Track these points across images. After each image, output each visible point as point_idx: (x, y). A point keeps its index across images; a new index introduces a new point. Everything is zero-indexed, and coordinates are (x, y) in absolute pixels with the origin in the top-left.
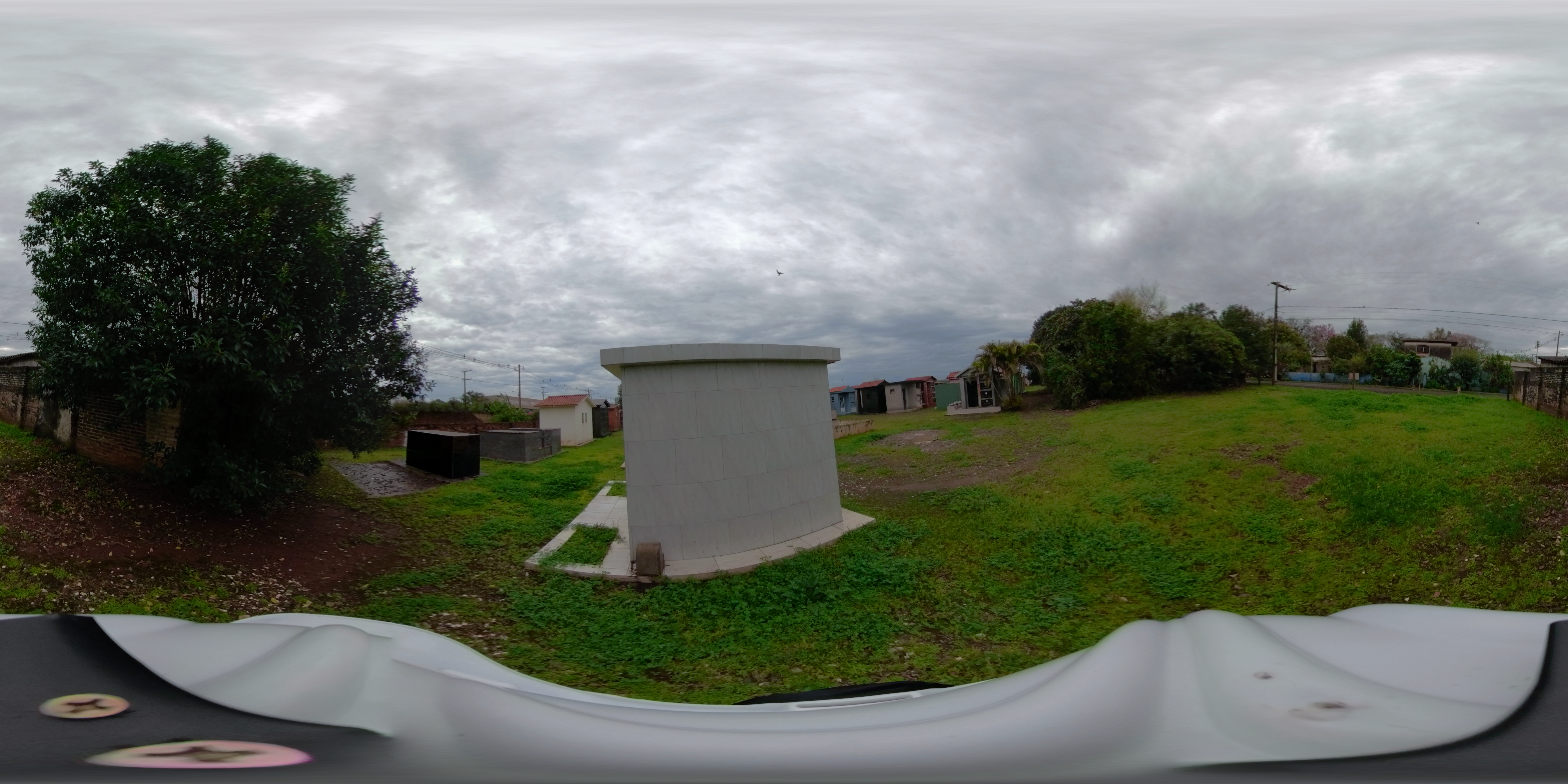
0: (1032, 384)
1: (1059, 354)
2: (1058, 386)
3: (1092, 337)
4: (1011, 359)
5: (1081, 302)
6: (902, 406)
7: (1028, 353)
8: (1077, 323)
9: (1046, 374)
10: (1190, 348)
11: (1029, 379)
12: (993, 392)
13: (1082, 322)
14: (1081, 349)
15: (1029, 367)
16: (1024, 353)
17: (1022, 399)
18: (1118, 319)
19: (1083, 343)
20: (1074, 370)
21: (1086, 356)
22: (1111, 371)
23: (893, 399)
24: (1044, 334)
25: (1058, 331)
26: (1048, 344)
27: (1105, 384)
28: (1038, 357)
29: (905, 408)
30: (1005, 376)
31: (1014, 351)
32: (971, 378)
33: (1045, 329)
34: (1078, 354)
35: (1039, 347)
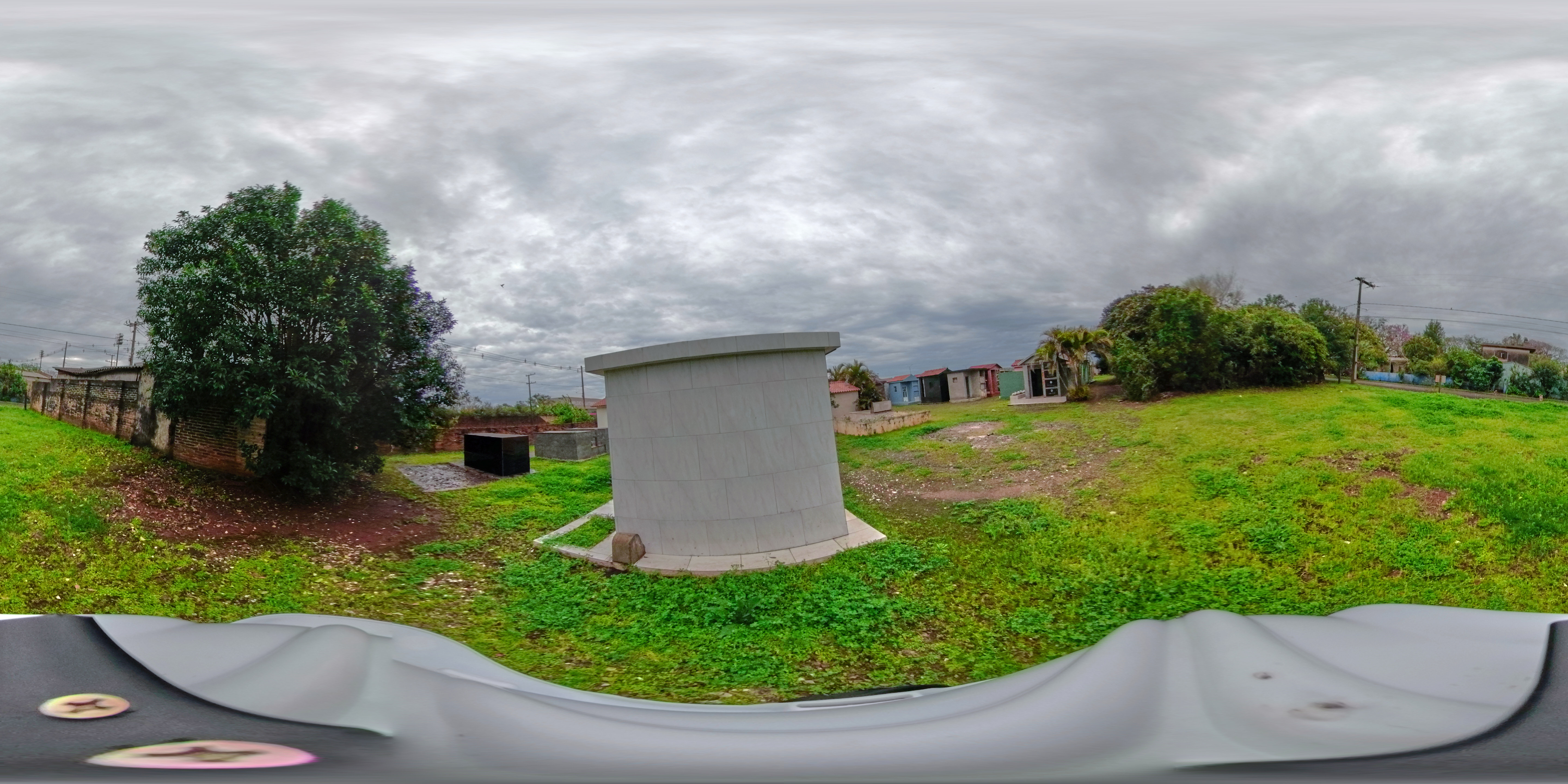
0: (1101, 374)
1: (1129, 341)
2: (1128, 376)
3: (1165, 324)
4: (1077, 345)
5: (1153, 287)
6: (965, 395)
7: (1096, 339)
8: (1149, 309)
9: (1114, 363)
10: (1271, 341)
11: (1097, 368)
12: (1058, 381)
13: (1154, 308)
14: (1153, 337)
15: (1098, 355)
16: (1091, 340)
17: (1089, 389)
18: (1194, 306)
19: (1155, 330)
20: (1144, 359)
21: (1158, 345)
22: (1186, 362)
23: (956, 388)
24: (1113, 321)
25: (1128, 317)
26: (1117, 332)
27: (1178, 375)
28: (1106, 344)
29: (969, 397)
30: (1072, 365)
31: (1081, 337)
32: (1035, 366)
33: (1114, 316)
34: (1149, 342)
35: (1108, 334)
